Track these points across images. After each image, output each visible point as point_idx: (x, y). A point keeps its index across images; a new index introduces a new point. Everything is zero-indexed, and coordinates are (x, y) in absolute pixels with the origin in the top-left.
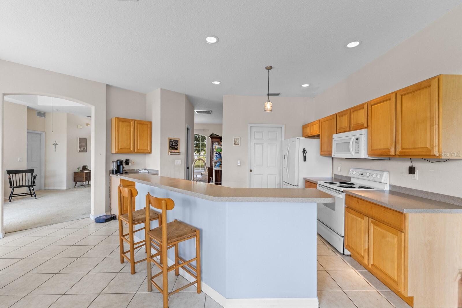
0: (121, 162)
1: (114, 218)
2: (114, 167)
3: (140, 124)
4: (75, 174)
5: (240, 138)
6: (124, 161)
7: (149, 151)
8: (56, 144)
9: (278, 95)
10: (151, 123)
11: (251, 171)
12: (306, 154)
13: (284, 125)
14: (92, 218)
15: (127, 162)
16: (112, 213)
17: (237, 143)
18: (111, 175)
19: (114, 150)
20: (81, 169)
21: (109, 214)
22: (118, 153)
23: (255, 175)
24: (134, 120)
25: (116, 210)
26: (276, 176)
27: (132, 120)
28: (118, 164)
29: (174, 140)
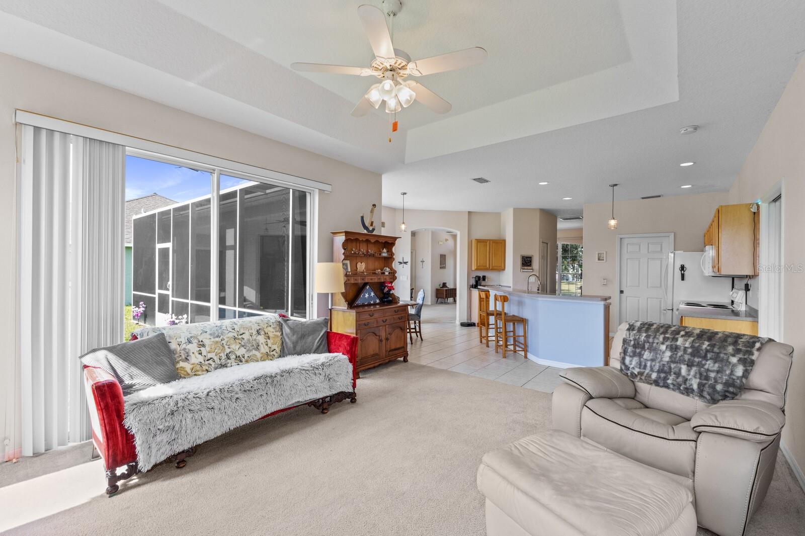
0: (479, 277)
1: (473, 325)
2: (473, 282)
3: (495, 243)
4: (437, 290)
5: (606, 252)
6: (482, 277)
7: (503, 268)
8: (423, 262)
9: (659, 196)
10: (504, 241)
11: (622, 292)
12: (684, 271)
13: (673, 234)
14: (458, 323)
15: (484, 278)
16: (472, 321)
17: (601, 258)
18: (471, 289)
19: (474, 268)
20: (441, 286)
21: (470, 321)
22: (477, 269)
23: (628, 298)
24: (490, 240)
25: (475, 319)
26: (660, 302)
27: (488, 240)
28: (477, 279)
29: (527, 257)
